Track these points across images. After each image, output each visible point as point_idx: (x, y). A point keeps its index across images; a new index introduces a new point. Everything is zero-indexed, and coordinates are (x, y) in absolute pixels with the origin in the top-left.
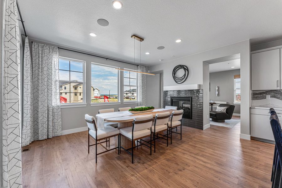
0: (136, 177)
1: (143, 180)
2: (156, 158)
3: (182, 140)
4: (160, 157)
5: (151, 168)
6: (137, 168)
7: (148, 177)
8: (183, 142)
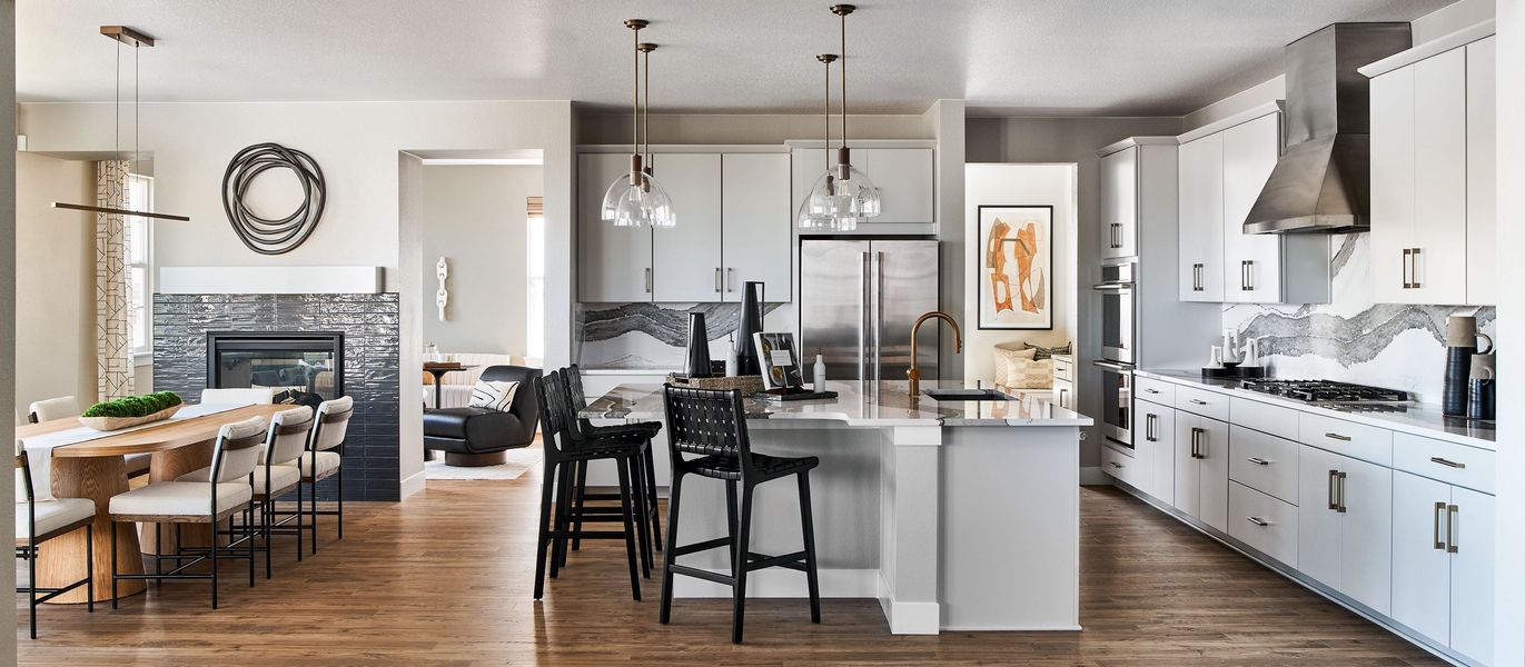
3: (343, 538)
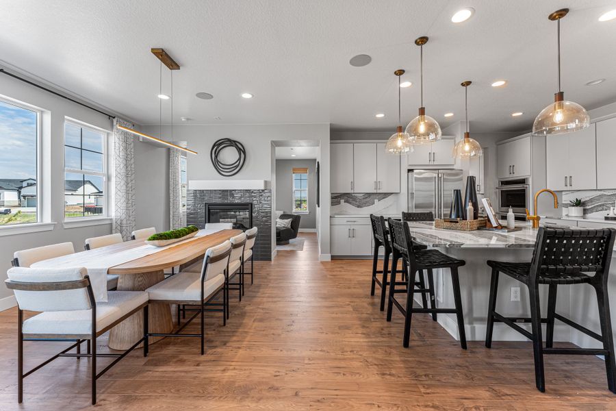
0: (234, 369)
1: (252, 365)
2: (240, 326)
4: (244, 322)
5: (245, 343)
6: (221, 356)
7: (254, 357)
8: (259, 286)
